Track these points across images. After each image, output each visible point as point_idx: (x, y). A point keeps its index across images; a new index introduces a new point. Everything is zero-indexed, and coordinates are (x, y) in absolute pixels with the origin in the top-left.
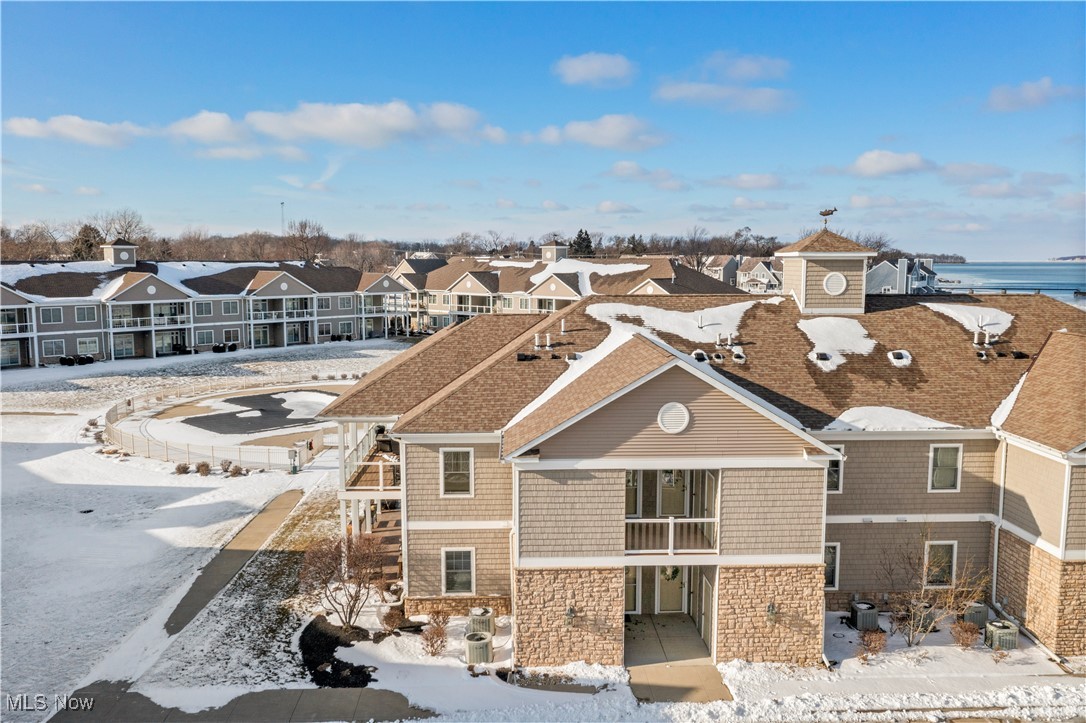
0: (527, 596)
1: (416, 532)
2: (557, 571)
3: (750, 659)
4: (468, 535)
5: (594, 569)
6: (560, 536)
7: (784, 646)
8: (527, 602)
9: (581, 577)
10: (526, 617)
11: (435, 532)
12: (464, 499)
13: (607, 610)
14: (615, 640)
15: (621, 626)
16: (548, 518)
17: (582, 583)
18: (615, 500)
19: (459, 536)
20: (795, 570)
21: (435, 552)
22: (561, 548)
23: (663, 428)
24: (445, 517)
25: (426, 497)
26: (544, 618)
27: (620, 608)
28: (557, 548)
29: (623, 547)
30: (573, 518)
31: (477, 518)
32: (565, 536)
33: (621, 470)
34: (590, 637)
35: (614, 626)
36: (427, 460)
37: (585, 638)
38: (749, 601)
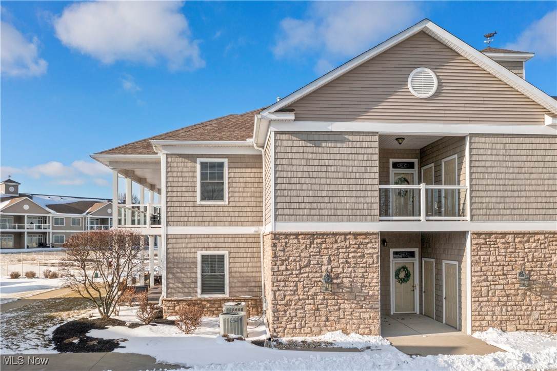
0: (283, 261)
1: (175, 237)
2: (313, 234)
3: (504, 328)
4: (222, 240)
5: (350, 234)
6: (316, 200)
7: (536, 315)
8: (283, 268)
9: (336, 242)
10: (282, 284)
11: (191, 236)
12: (218, 206)
13: (363, 277)
14: (371, 308)
15: (377, 293)
16: (303, 181)
17: (338, 248)
18: (369, 163)
19: (214, 240)
20: (543, 237)
21: (192, 255)
22: (316, 212)
23: (413, 92)
24: (201, 223)
25: (184, 204)
26: (300, 285)
27: (376, 275)
28: (312, 212)
29: (377, 212)
30: (328, 181)
31: (230, 224)
32: (321, 200)
33: (374, 134)
34: (346, 305)
35: (371, 293)
36: (186, 169)
37: (342, 306)
38: (500, 268)
